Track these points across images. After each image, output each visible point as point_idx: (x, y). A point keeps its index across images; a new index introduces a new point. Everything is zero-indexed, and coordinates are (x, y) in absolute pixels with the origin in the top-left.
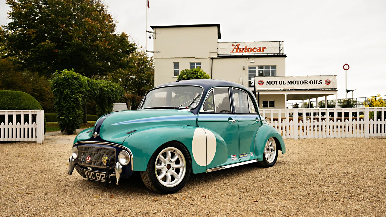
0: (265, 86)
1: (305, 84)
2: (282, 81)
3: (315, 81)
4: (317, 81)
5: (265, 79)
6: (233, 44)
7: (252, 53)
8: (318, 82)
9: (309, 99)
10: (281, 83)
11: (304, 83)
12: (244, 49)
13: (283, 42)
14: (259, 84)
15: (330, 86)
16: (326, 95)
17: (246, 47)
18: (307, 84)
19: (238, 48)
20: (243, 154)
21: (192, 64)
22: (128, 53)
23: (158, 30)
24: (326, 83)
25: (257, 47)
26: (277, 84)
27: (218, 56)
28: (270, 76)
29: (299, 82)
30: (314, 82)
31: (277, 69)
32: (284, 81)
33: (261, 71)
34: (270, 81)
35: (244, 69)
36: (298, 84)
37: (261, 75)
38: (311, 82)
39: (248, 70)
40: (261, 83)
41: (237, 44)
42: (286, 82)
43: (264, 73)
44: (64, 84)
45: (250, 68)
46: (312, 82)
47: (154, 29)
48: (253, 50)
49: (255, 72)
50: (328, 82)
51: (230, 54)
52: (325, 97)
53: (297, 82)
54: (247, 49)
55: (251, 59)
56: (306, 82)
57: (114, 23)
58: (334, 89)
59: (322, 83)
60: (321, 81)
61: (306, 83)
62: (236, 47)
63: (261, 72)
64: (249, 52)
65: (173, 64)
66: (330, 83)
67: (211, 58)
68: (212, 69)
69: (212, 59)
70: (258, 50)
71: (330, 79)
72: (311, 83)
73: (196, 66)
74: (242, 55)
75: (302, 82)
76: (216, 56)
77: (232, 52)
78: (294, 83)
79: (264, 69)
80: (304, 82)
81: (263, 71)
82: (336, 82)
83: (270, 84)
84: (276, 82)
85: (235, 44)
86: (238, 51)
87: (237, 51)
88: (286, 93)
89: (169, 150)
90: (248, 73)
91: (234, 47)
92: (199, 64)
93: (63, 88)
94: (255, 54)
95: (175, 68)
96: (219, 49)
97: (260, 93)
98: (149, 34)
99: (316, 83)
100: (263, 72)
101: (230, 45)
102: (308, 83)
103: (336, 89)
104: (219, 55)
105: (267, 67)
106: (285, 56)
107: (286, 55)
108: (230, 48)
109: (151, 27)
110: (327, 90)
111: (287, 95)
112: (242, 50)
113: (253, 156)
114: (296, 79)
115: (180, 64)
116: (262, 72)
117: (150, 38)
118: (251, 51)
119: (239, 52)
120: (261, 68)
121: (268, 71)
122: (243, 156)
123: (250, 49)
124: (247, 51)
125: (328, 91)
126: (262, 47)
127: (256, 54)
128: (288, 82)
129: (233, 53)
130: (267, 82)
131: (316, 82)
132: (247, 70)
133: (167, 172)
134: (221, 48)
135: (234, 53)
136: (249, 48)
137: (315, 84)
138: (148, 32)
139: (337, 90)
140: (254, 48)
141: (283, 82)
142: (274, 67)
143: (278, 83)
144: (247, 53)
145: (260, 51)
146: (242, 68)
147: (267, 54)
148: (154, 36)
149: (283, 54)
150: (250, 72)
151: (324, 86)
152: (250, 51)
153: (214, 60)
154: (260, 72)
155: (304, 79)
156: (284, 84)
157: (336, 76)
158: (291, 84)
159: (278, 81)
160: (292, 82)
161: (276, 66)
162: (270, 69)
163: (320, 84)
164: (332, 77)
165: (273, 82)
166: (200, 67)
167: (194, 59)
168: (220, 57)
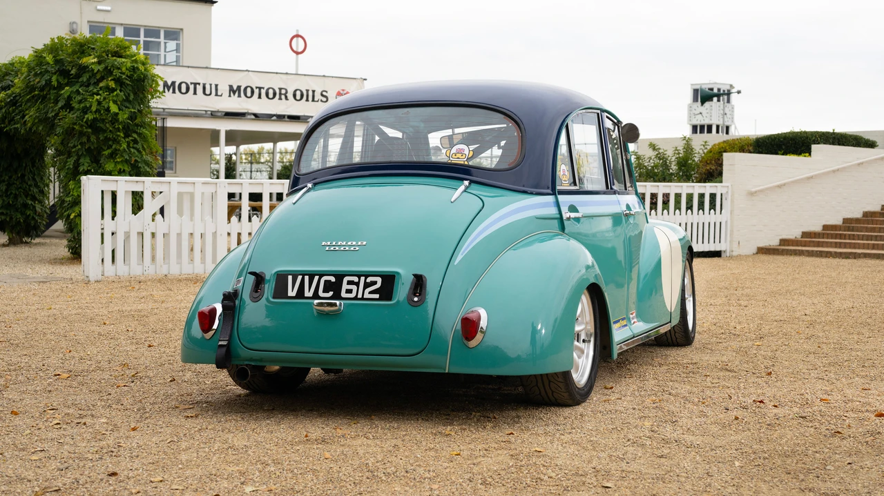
1: (280, 99)
2: (211, 85)
3: (307, 91)
4: (314, 91)
8: (318, 96)
10: (207, 92)
11: (277, 96)
18: (287, 99)
26: (195, 93)
29: (263, 92)
30: (305, 93)
32: (216, 86)
34: (173, 83)
35: (73, 32)
36: (260, 97)
38: (298, 93)
42: (224, 89)
45: (95, 27)
46: (300, 96)
53: (256, 91)
56: (283, 92)
59: (327, 101)
60: (327, 92)
61: (283, 97)
71: (350, 88)
72: (298, 97)
75: (271, 92)
78: (249, 94)
79: (142, 38)
80: (278, 92)
83: (174, 92)
84: (192, 87)
88: (224, 126)
99: (310, 98)
102: (290, 96)
105: (152, 32)
114: (255, 82)
120: (131, 31)
121: (156, 46)
128: (231, 87)
130: (165, 83)
131: (310, 94)
137: (307, 100)
141: (213, 87)
143: (200, 89)
155: (276, 84)
156: (219, 94)
157: (365, 80)
158: (239, 96)
159: (199, 84)
160: (242, 89)
161: (182, 29)
162: (162, 39)
163: (321, 101)
164: (355, 83)
165: (184, 86)
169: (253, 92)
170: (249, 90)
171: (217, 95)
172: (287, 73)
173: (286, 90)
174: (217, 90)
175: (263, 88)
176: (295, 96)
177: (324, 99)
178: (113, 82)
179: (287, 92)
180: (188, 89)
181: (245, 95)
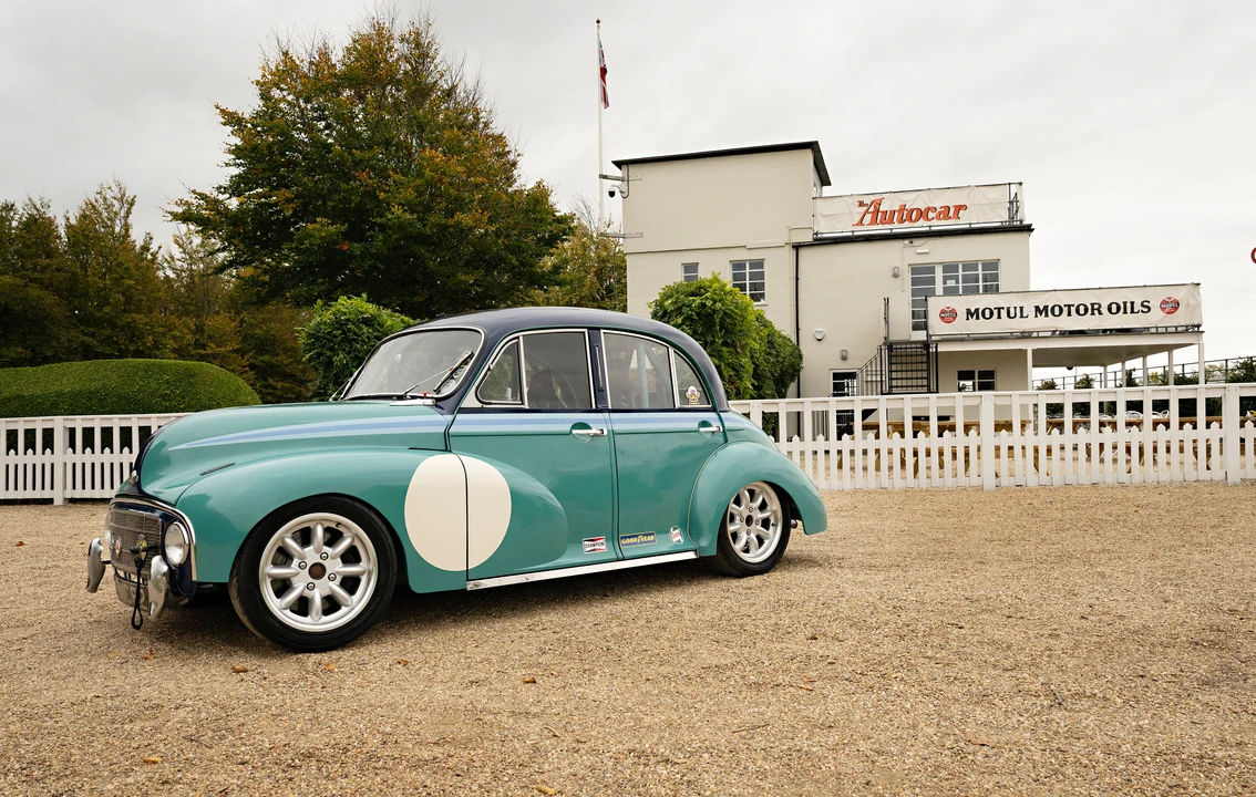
0: (962, 326)
1: (1093, 314)
2: (1015, 308)
3: (1125, 303)
4: (1132, 303)
5: (961, 304)
6: (861, 199)
7: (921, 226)
8: (1137, 307)
9: (1123, 363)
10: (1012, 315)
11: (1090, 312)
12: (896, 214)
13: (1021, 184)
14: (942, 318)
15: (1179, 319)
16: (1169, 348)
17: (903, 208)
18: (1100, 313)
19: (877, 211)
20: (637, 536)
21: (738, 265)
22: (552, 241)
23: (634, 171)
24: (1163, 309)
25: (938, 204)
26: (999, 317)
27: (814, 240)
28: (981, 291)
29: (1073, 309)
30: (1122, 306)
31: (1002, 271)
32: (1021, 308)
33: (951, 278)
34: (977, 310)
35: (895, 276)
36: (1069, 314)
37: (949, 292)
38: (1114, 306)
39: (910, 276)
40: (949, 316)
41: (873, 198)
42: (1029, 310)
43: (960, 285)
44: (335, 337)
45: (915, 270)
46: (1116, 309)
47: (624, 167)
48: (924, 215)
49: (932, 281)
50: (1172, 306)
51: (853, 232)
52: (1166, 353)
53: (1065, 309)
54: (906, 214)
55: (917, 242)
56: (1096, 306)
57: (511, 157)
58: (1193, 326)
59: (1149, 311)
60: (1148, 302)
61: (1096, 312)
62: (872, 209)
63: (951, 283)
64: (910, 220)
65: (681, 269)
66: (1176, 309)
67: (794, 247)
68: (797, 279)
69: (797, 247)
70: (940, 213)
71: (1179, 295)
72: (1114, 310)
73: (748, 270)
74: (889, 231)
75: (1082, 308)
76: (809, 238)
77: (857, 225)
78: (1057, 312)
79: (961, 273)
80: (1090, 307)
81: (956, 278)
82: (1199, 305)
83: (978, 318)
84: (996, 312)
85: (867, 200)
86: (878, 222)
87: (874, 221)
88: (1030, 346)
89: (321, 521)
90: (909, 287)
91: (866, 208)
92: (759, 264)
93: (332, 349)
94: (930, 227)
96: (819, 216)
97: (942, 348)
98: (608, 185)
99: (1129, 310)
100: (957, 283)
101: (852, 204)
102: (1104, 310)
103: (1198, 326)
104: (819, 236)
105: (970, 266)
106: (1028, 229)
107: (1032, 225)
108: (852, 213)
109: (614, 162)
110: (1173, 330)
111: (1033, 350)
112: (888, 217)
113: (679, 541)
114: (1063, 300)
115: (700, 268)
116: (954, 281)
117: (612, 194)
118: (917, 220)
119: (882, 223)
120: (950, 268)
121: (975, 278)
122: (634, 540)
123: (915, 213)
124: (904, 218)
125: (1177, 332)
126: (951, 204)
127: (932, 229)
128: (1037, 308)
129: (860, 228)
130: (968, 311)
131: (1129, 305)
132: (907, 277)
133: (310, 587)
134: (825, 213)
135: (865, 228)
136: (913, 210)
137: (1125, 312)
138: (605, 177)
139: (1201, 329)
140: (928, 209)
141: (1018, 310)
142: (992, 265)
143: (1004, 313)
144: (907, 224)
145: (947, 217)
146: (892, 273)
147: (970, 224)
148: (625, 189)
149: (1021, 222)
150: (914, 282)
151: (1156, 317)
152: (913, 218)
153: (803, 252)
154: (948, 282)
155: (1088, 300)
156: (1024, 315)
157: (1198, 284)
158: (1047, 315)
159: (1003, 308)
160: (1049, 308)
161: (999, 260)
162: (980, 271)
163: (1143, 311)
164: (1185, 289)
165: (987, 312)
166: (761, 276)
167: (743, 250)
168: (820, 242)
169: (1061, 310)
171: (1022, 316)
172: (1100, 288)
173: (1099, 304)
174: (1022, 312)
175: (1073, 305)
176: (1110, 309)
177: (1146, 310)
179: (1100, 306)
180: (992, 314)
181: (1053, 313)
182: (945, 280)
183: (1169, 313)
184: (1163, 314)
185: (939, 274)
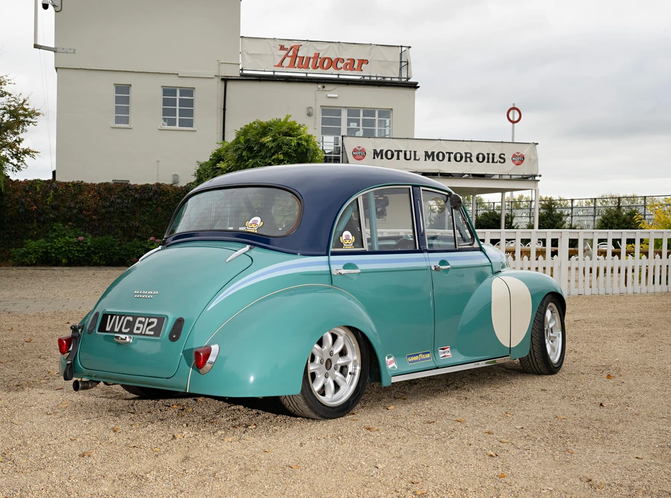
1: (466, 161)
2: (410, 152)
3: (488, 154)
4: (493, 155)
5: (369, 145)
6: (283, 44)
7: (331, 74)
8: (497, 158)
10: (408, 157)
11: (464, 159)
12: (311, 60)
13: (410, 47)
14: (355, 156)
15: (524, 170)
17: (317, 56)
18: (471, 161)
19: (295, 56)
21: (169, 92)
24: (513, 161)
25: (346, 56)
26: (398, 158)
27: (241, 76)
29: (452, 156)
30: (486, 156)
31: (394, 118)
32: (415, 152)
33: (353, 121)
34: (381, 151)
35: (309, 115)
36: (449, 160)
37: (354, 133)
38: (481, 156)
39: (321, 116)
40: (360, 154)
41: (292, 44)
42: (421, 155)
43: (361, 128)
45: (326, 110)
46: (482, 158)
48: (334, 64)
49: (339, 122)
50: (519, 159)
51: (274, 72)
52: (500, 194)
53: (447, 156)
54: (319, 62)
55: (328, 87)
56: (468, 155)
58: (531, 176)
59: (504, 162)
60: (504, 155)
61: (468, 159)
62: (291, 54)
63: (354, 125)
64: (322, 67)
65: (113, 89)
66: (522, 161)
67: (222, 79)
68: (224, 109)
69: (225, 80)
70: (347, 64)
71: (525, 151)
72: (481, 159)
73: (178, 97)
74: (304, 75)
75: (458, 156)
76: (237, 74)
77: (277, 66)
78: (441, 158)
79: (361, 117)
80: (464, 155)
81: (358, 121)
82: (537, 161)
83: (382, 158)
84: (396, 154)
85: (287, 45)
86: (296, 66)
87: (292, 65)
90: (319, 126)
91: (286, 52)
92: (189, 92)
94: (338, 75)
95: (118, 100)
96: (245, 55)
99: (491, 160)
100: (358, 125)
101: (274, 47)
102: (474, 159)
103: (536, 176)
104: (244, 72)
105: (369, 112)
106: (414, 86)
107: (417, 83)
108: (273, 54)
112: (304, 63)
114: (446, 148)
115: (132, 90)
116: (356, 124)
117: (45, 6)
118: (328, 68)
119: (299, 67)
120: (353, 112)
121: (372, 123)
123: (327, 61)
124: (318, 65)
126: (356, 58)
127: (340, 77)
128: (426, 153)
129: (280, 69)
130: (375, 151)
131: (491, 156)
132: (319, 116)
134: (250, 52)
135: (284, 69)
136: (325, 59)
137: (488, 162)
139: (537, 179)
140: (338, 59)
141: (413, 153)
142: (385, 113)
143: (402, 155)
144: (319, 70)
145: (352, 69)
146: (306, 113)
147: (370, 77)
148: (58, 3)
149: (408, 79)
150: (324, 121)
151: (509, 168)
152: (325, 66)
153: (230, 84)
154: (351, 124)
155: (463, 149)
156: (417, 158)
157: (537, 144)
158: (433, 160)
159: (401, 151)
160: (435, 154)
161: (392, 109)
162: (376, 118)
163: (500, 162)
164: (528, 147)
165: (389, 153)
166: (191, 103)
167: (175, 77)
168: (246, 78)
169: (444, 156)
170: (441, 155)
171: (415, 159)
172: (471, 141)
173: (471, 154)
174: (415, 155)
175: (452, 153)
176: (478, 159)
177: (502, 161)
178: (282, 155)
179: (471, 156)
180: (393, 155)
181: (438, 159)
182: (349, 121)
183: (517, 164)
184: (513, 165)
185: (344, 116)
